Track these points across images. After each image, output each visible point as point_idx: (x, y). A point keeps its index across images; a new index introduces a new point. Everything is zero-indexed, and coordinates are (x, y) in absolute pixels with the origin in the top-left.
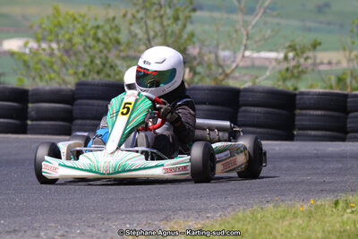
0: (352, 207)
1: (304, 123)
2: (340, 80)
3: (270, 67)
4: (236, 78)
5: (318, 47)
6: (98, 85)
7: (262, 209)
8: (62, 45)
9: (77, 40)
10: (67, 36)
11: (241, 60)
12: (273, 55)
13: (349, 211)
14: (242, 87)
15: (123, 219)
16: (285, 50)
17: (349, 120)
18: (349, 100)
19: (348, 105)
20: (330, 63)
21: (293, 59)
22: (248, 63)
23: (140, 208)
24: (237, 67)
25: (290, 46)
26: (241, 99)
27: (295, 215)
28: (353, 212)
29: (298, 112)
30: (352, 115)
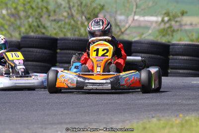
1: (175, 64)
3: (152, 27)
4: (128, 35)
5: (185, 14)
6: (36, 38)
7: (149, 122)
8: (9, 11)
9: (20, 8)
10: (14, 5)
11: (132, 22)
12: (154, 19)
14: (133, 40)
15: (56, 128)
16: (162, 16)
20: (191, 24)
22: (137, 24)
23: (67, 121)
24: (129, 27)
25: (165, 14)
26: (133, 48)
27: (172, 126)
29: (171, 57)
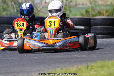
0: (94, 69)
2: (87, 12)
4: (42, 12)
11: (45, 4)
13: (93, 70)
17: (91, 29)
18: (91, 21)
19: (91, 23)
20: (83, 4)
21: (66, 3)
28: (95, 71)
30: (93, 27)
